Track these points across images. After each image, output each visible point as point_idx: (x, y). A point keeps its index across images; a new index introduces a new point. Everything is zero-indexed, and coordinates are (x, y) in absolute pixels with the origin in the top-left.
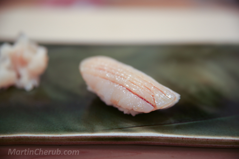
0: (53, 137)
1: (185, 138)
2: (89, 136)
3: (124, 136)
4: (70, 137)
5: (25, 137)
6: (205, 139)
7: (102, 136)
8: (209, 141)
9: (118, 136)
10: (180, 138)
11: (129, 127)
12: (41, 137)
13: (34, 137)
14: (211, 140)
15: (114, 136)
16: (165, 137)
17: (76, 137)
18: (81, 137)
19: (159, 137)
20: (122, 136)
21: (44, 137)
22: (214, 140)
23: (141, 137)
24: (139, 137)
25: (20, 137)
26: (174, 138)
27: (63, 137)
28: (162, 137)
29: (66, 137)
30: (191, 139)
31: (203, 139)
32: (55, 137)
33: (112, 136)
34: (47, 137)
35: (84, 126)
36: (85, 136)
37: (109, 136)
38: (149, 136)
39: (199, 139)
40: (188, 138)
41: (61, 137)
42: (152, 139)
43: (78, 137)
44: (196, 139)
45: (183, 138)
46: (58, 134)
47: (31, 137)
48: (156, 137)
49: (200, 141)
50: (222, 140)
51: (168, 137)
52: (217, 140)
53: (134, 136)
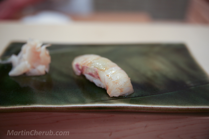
0: (57, 107)
1: (146, 107)
2: (81, 107)
3: (105, 106)
4: (69, 107)
5: (38, 107)
6: (159, 108)
7: (90, 106)
8: (161, 108)
9: (100, 106)
10: (142, 107)
11: (108, 100)
12: (49, 107)
13: (45, 107)
14: (163, 108)
15: (98, 106)
16: (132, 107)
17: (72, 107)
18: (76, 107)
19: (128, 107)
20: (104, 106)
21: (51, 107)
22: (164, 108)
23: (116, 106)
24: (114, 106)
25: (35, 107)
26: (138, 107)
27: (64, 107)
28: (130, 107)
29: (66, 107)
30: (149, 107)
31: (157, 108)
32: (58, 107)
33: (97, 106)
34: (53, 107)
35: (78, 99)
36: (79, 107)
37: (94, 106)
38: (121, 106)
39: (155, 107)
40: (147, 107)
41: (62, 107)
42: (123, 108)
43: (74, 107)
44: (153, 107)
45: (144, 107)
46: (60, 105)
47: (42, 107)
48: (126, 107)
49: (156, 109)
50: (170, 108)
51: (134, 107)
52: (167, 108)
53: (111, 106)
